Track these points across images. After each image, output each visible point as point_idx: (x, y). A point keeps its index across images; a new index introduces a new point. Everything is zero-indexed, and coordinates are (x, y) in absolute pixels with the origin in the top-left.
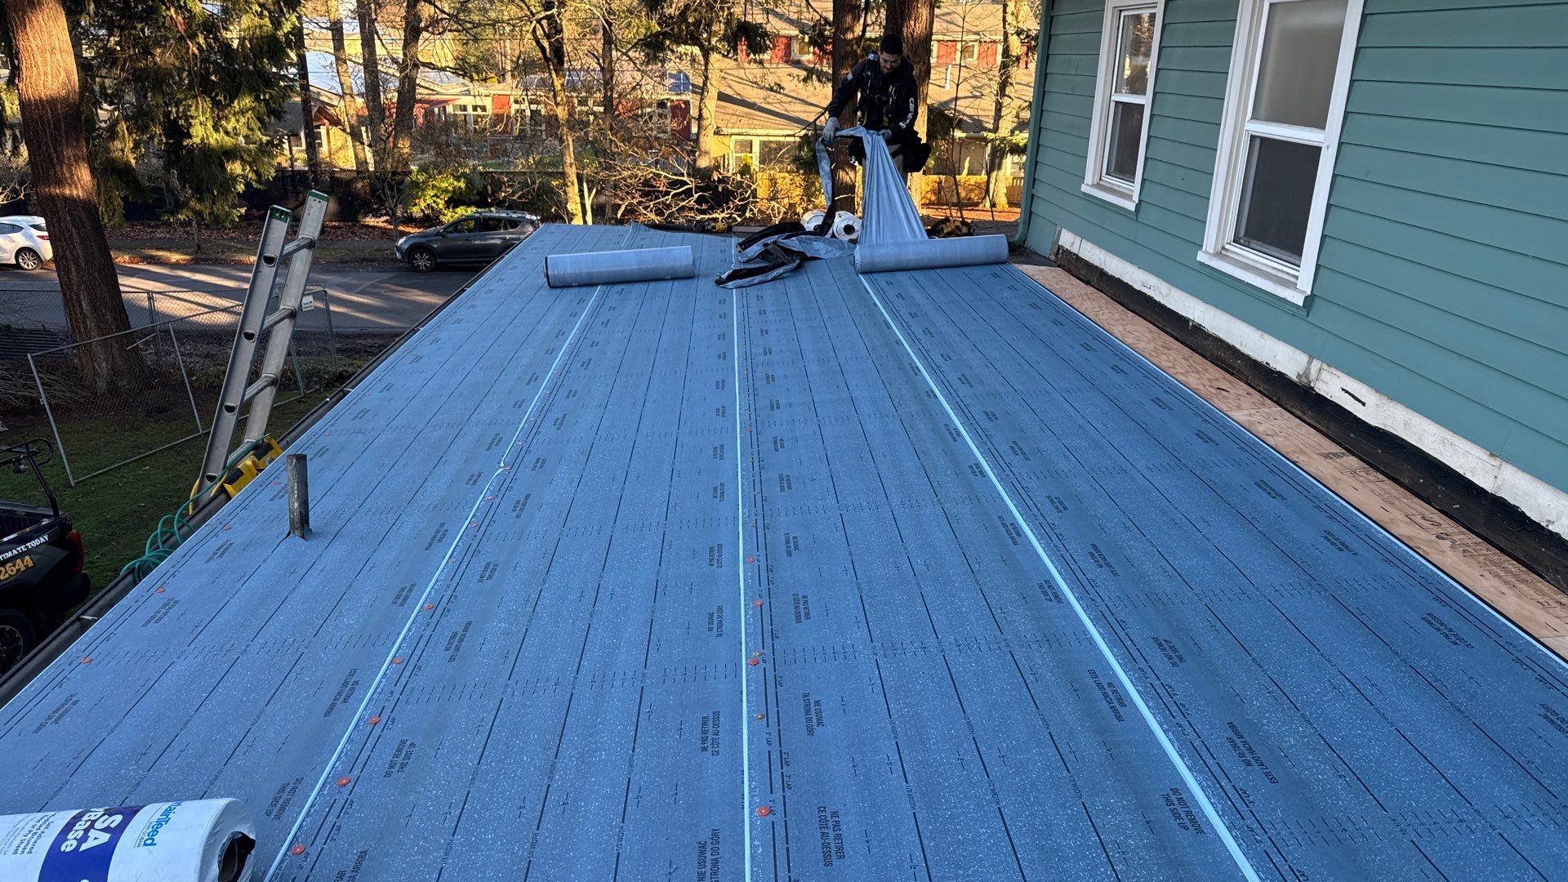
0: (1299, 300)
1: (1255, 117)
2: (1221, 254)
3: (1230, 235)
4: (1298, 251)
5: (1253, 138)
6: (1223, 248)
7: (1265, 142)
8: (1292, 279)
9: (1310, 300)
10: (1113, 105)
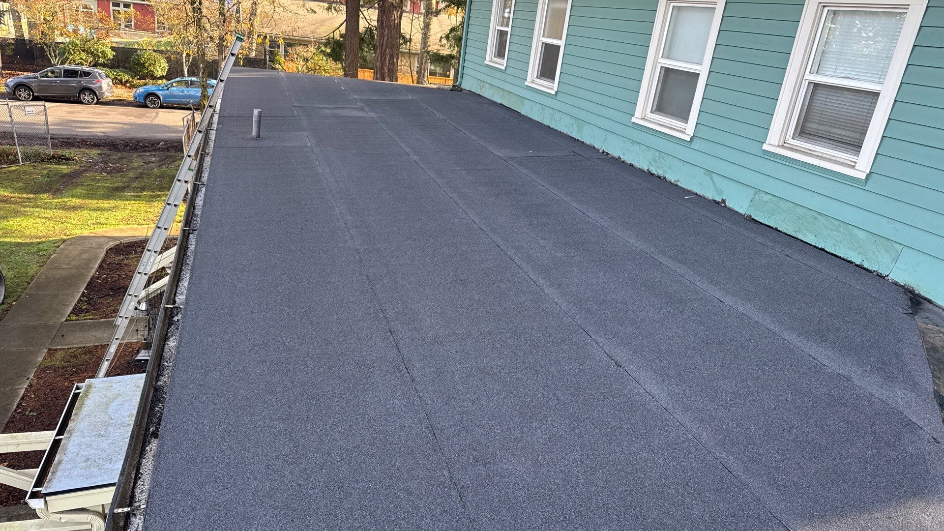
0: (554, 93)
1: (543, 36)
2: (533, 82)
3: (535, 76)
4: (554, 79)
5: (543, 43)
6: (533, 80)
7: (546, 44)
8: (552, 87)
9: (556, 93)
10: (496, 31)
